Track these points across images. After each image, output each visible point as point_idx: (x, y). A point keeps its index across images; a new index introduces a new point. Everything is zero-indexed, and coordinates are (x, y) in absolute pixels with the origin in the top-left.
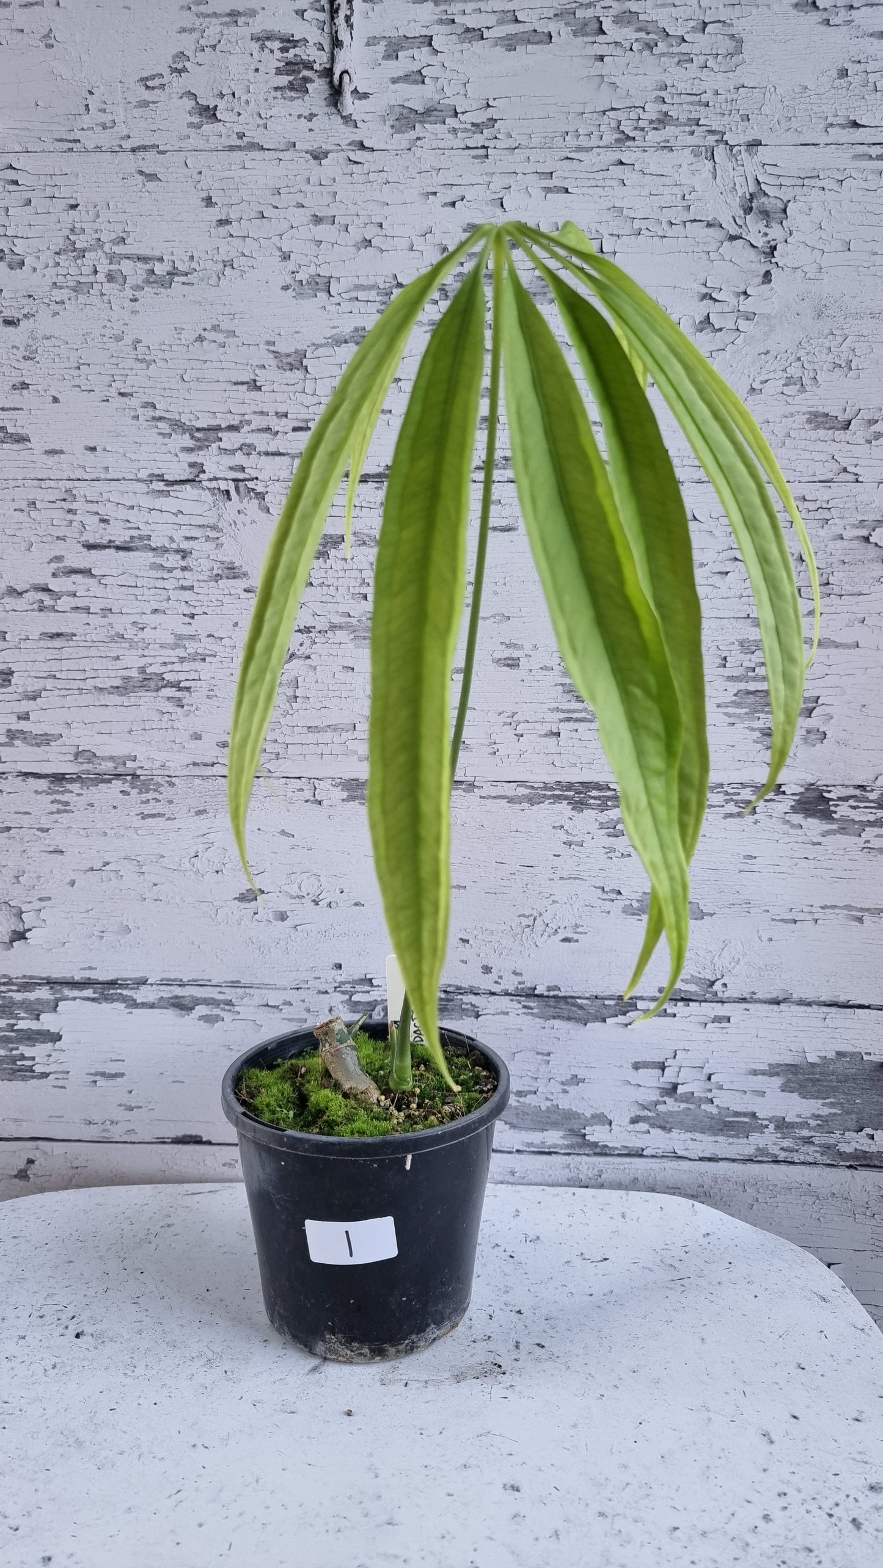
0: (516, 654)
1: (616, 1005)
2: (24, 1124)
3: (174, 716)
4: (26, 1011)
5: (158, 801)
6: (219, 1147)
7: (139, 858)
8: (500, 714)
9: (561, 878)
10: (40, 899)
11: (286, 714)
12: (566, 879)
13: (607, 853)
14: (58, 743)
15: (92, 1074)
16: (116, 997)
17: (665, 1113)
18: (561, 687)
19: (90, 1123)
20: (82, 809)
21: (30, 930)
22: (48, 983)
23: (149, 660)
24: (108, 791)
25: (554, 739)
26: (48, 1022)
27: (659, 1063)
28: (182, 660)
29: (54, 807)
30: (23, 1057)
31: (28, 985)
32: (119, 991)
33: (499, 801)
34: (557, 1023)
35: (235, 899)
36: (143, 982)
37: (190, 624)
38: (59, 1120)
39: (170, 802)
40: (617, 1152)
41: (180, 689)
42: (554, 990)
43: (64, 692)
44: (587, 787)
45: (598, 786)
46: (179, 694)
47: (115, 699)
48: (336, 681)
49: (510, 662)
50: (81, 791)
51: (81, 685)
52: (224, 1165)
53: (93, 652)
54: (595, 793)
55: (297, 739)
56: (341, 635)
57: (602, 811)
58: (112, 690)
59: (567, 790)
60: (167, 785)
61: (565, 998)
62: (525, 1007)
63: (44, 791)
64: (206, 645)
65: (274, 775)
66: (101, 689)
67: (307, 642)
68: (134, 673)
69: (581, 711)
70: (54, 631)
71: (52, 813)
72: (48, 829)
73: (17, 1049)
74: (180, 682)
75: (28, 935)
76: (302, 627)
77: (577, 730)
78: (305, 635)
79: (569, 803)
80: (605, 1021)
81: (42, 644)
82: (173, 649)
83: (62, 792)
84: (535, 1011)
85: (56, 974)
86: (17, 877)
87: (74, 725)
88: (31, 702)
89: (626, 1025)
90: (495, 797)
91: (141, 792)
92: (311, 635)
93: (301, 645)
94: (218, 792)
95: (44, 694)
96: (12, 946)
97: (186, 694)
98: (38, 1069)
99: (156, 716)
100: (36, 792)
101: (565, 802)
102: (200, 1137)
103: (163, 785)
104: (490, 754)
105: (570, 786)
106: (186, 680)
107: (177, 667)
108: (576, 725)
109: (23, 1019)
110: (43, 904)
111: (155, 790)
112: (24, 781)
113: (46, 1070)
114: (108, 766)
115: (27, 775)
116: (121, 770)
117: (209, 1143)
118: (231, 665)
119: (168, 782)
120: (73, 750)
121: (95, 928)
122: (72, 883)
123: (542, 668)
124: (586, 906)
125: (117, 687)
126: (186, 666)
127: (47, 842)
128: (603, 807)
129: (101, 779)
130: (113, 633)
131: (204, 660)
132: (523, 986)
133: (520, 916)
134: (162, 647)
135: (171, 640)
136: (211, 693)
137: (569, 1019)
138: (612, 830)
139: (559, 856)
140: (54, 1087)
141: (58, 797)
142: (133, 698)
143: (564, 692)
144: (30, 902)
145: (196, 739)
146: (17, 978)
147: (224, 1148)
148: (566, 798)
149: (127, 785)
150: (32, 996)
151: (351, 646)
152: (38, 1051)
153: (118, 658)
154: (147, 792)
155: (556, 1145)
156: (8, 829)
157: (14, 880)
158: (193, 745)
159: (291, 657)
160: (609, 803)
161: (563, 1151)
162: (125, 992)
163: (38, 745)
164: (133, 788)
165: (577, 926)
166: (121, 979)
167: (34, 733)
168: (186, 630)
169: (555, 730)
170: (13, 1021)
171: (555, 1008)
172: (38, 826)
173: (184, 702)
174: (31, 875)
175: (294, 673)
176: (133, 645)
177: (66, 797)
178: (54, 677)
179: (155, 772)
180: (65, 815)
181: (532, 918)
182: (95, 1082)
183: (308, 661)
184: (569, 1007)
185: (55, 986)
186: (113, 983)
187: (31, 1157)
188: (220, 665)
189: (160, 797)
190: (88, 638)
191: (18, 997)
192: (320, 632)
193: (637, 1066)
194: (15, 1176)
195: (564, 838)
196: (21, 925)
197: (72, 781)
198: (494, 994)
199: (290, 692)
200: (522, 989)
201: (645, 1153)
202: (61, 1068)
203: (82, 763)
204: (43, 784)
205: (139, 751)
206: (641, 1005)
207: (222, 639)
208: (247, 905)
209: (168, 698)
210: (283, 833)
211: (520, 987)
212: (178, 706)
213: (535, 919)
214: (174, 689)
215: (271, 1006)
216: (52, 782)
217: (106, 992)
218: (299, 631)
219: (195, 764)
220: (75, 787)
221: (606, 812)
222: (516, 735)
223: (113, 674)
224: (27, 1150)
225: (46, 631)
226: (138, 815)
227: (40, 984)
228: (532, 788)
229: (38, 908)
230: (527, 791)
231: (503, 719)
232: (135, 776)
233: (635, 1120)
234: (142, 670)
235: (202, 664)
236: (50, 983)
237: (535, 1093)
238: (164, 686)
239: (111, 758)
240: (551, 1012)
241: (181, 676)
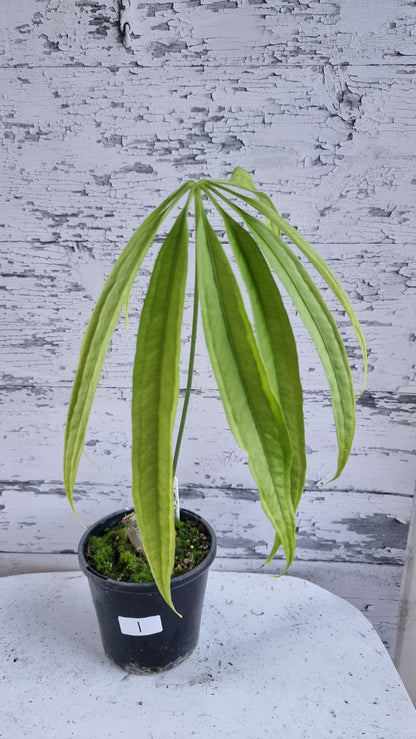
3: (51, 358)
7: (37, 426)
15: (20, 523)
16: (30, 489)
19: (21, 544)
20: (8, 402)
23: (37, 331)
24: (20, 394)
28: (54, 331)
32: (31, 486)
33: (212, 399)
34: (242, 501)
35: (85, 444)
36: (42, 482)
37: (57, 313)
38: (6, 543)
39: (51, 399)
41: (53, 345)
42: (240, 486)
46: (53, 348)
47: (21, 350)
50: (7, 394)
51: (4, 343)
53: (9, 327)
55: (113, 369)
58: (19, 346)
60: (49, 391)
61: (245, 489)
62: (226, 494)
64: (65, 324)
65: (102, 386)
66: (14, 345)
68: (30, 338)
74: (53, 342)
82: (49, 326)
84: (231, 495)
87: (2, 362)
90: (210, 397)
91: (36, 395)
97: (57, 347)
99: (42, 358)
102: (73, 551)
103: (47, 391)
104: (208, 376)
106: (56, 341)
107: (51, 335)
111: (43, 394)
114: (19, 382)
116: (26, 384)
118: (78, 334)
119: (49, 389)
120: (2, 374)
121: (18, 458)
122: (5, 437)
125: (22, 344)
126: (56, 334)
129: (17, 388)
130: (18, 318)
131: (65, 331)
133: (223, 452)
134: (43, 324)
135: (48, 321)
136: (69, 347)
137: (247, 499)
140: (3, 529)
142: (30, 350)
145: (63, 369)
149: (29, 391)
153: (21, 330)
154: (40, 394)
155: (241, 554)
158: (61, 372)
161: (244, 557)
162: (34, 487)
164: (33, 392)
166: (32, 481)
168: (55, 317)
171: (241, 494)
173: (56, 351)
176: (28, 323)
179: (43, 385)
182: (22, 527)
184: (247, 494)
186: (28, 483)
188: (73, 334)
189: (46, 397)
190: (6, 320)
197: (2, 389)
198: (211, 488)
200: (225, 486)
202: (6, 520)
203: (7, 381)
205: (35, 375)
207: (73, 321)
208: (91, 447)
209: (48, 350)
210: (107, 413)
211: (224, 484)
212: (53, 353)
213: (231, 454)
214: (51, 345)
215: (104, 493)
217: (25, 487)
219: (62, 381)
220: (4, 392)
223: (19, 338)
226: (36, 405)
232: (33, 387)
234: (34, 336)
235: (64, 333)
237: (231, 532)
238: (45, 344)
239: (21, 378)
240: (239, 496)
241: (54, 339)
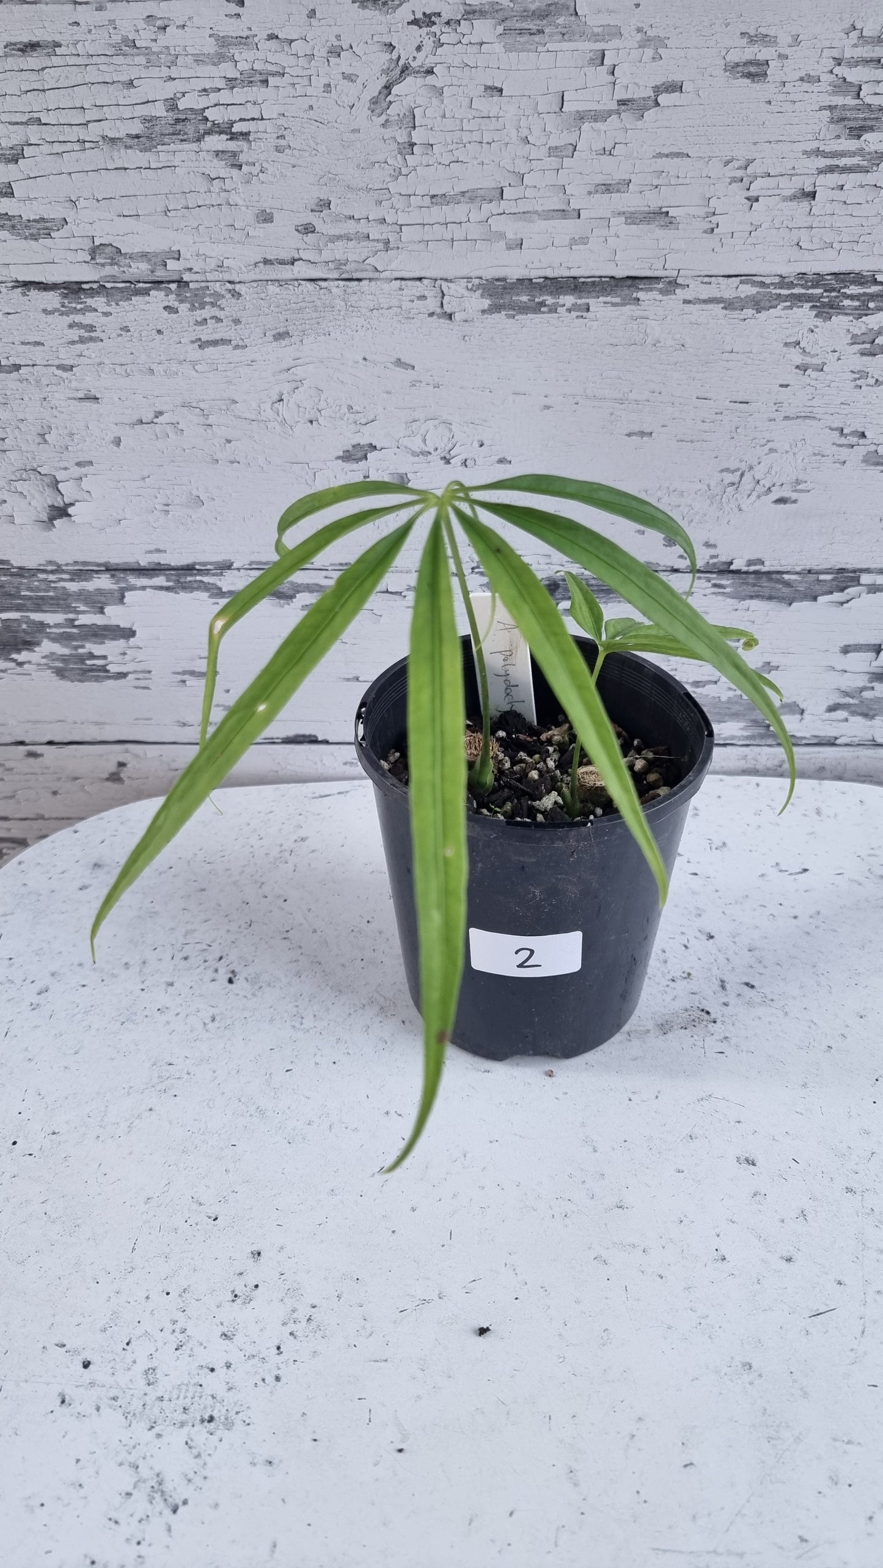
0: (764, 53)
1: (833, 580)
2: (107, 727)
3: (228, 184)
4: (86, 604)
5: (219, 320)
6: (337, 746)
7: (202, 405)
8: (727, 163)
9: (786, 418)
10: (79, 464)
11: (398, 174)
12: (793, 418)
13: (855, 380)
14: (61, 233)
15: (178, 673)
16: (196, 585)
17: (871, 700)
18: (827, 113)
19: (184, 725)
20: (114, 335)
21: (72, 504)
22: (108, 570)
23: (178, 86)
24: (146, 307)
25: (805, 204)
26: (114, 615)
27: (875, 645)
28: (232, 84)
29: (75, 334)
30: (91, 656)
31: (82, 572)
32: (198, 578)
33: (710, 306)
34: (754, 604)
35: (338, 458)
36: (227, 566)
37: (238, 15)
38: (146, 722)
39: (237, 322)
40: (804, 742)
41: (233, 137)
42: (755, 564)
43: (57, 148)
44: (843, 281)
45: (859, 279)
46: (232, 146)
47: (135, 157)
48: (474, 113)
49: (752, 69)
50: (107, 309)
51: (82, 134)
52: (345, 764)
53: (92, 75)
54: (853, 290)
55: (415, 217)
56: (483, 28)
57: (860, 316)
58: (130, 142)
59: (813, 287)
60: (229, 296)
61: (769, 573)
62: (715, 586)
63: (56, 310)
64: (267, 55)
65: (383, 275)
66: (113, 140)
67: (429, 44)
68: (159, 110)
69: (852, 154)
70: (25, 40)
71: (73, 343)
72: (72, 367)
73: (83, 647)
74: (231, 124)
75: (70, 510)
76: (419, 15)
77: (842, 187)
78: (425, 30)
79: (813, 307)
80: (815, 599)
81: (12, 63)
82: (214, 64)
83: (82, 311)
84: (728, 590)
85: (115, 559)
86: (42, 435)
87: (81, 203)
88: (11, 166)
89: (842, 603)
90: (705, 302)
91: (193, 308)
92: (434, 29)
93: (419, 48)
94: (303, 304)
95: (28, 151)
96: (53, 525)
97: (242, 144)
98: (113, 669)
99: (202, 185)
100: (45, 311)
101: (807, 305)
102: (315, 736)
103: (223, 297)
104: (705, 232)
105: (818, 280)
106: (241, 120)
107: (225, 97)
108: (842, 179)
109: (83, 612)
110: (84, 470)
111: (213, 304)
112: (24, 294)
113: (124, 669)
114: (140, 269)
115: (27, 285)
116: (160, 274)
117: (326, 742)
118: (310, 91)
119: (230, 291)
120: (87, 244)
121: (156, 501)
122: (117, 442)
123: (802, 79)
124: (815, 454)
125: (137, 137)
126: (239, 95)
127: (74, 384)
128: (863, 311)
129: (134, 289)
130: (117, 38)
131: (265, 82)
132: (715, 560)
133: (722, 471)
134: (199, 60)
135: (210, 47)
136: (282, 142)
137: (770, 598)
138: (868, 346)
139: (787, 386)
140: (136, 687)
141: (78, 318)
142: (162, 155)
143: (832, 121)
144: (66, 469)
145: (265, 221)
146: (67, 565)
147: (342, 746)
148: (809, 298)
149: (172, 297)
150: (91, 585)
151: (498, 48)
152: (110, 649)
153: (131, 84)
154: (202, 306)
155: (733, 737)
156: (17, 367)
157: (39, 440)
158: (260, 231)
159: (402, 72)
160: (871, 305)
161: (741, 743)
162: (206, 579)
163: (35, 237)
164: (181, 301)
165: (798, 482)
166: (200, 564)
167: (25, 218)
168: (232, 28)
169: (809, 189)
170: (71, 616)
171: (754, 585)
172: (57, 362)
173: (242, 158)
174: (61, 432)
175: (408, 102)
176: (151, 59)
177: (88, 319)
178: (39, 122)
179: (210, 277)
180: (91, 345)
181: (739, 473)
182: (184, 681)
183: (430, 79)
184: (773, 585)
185: (117, 573)
186: (189, 569)
187: (122, 760)
188: (292, 92)
189: (220, 314)
190: (80, 49)
191: (73, 587)
192: (448, 23)
193: (846, 650)
194: (107, 779)
195: (797, 358)
196: (59, 499)
197: (92, 293)
198: (676, 571)
199: (402, 138)
200: (715, 564)
201: (838, 742)
202: (141, 667)
203: (103, 265)
204: (52, 299)
205: (183, 242)
206: (865, 579)
207: (292, 41)
208: (355, 466)
209: (217, 153)
210: (399, 363)
211: (712, 561)
212: (233, 166)
213: (742, 475)
214: (224, 137)
215: (391, 593)
216: (65, 296)
217: (182, 580)
218: (415, 22)
219: (266, 262)
220: (99, 302)
221: (864, 318)
222: (748, 199)
223: (127, 113)
224: (117, 753)
225: (13, 40)
226: (193, 342)
227: (97, 572)
228: (762, 284)
229: (76, 475)
230: (754, 290)
231: (731, 172)
232: (180, 282)
233: (832, 709)
234: (172, 104)
235: (264, 90)
236: (111, 569)
237: (716, 682)
238: (209, 132)
239: (144, 256)
240: (749, 590)
241: (234, 114)
